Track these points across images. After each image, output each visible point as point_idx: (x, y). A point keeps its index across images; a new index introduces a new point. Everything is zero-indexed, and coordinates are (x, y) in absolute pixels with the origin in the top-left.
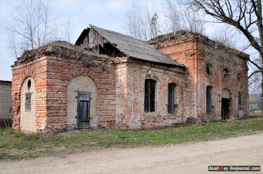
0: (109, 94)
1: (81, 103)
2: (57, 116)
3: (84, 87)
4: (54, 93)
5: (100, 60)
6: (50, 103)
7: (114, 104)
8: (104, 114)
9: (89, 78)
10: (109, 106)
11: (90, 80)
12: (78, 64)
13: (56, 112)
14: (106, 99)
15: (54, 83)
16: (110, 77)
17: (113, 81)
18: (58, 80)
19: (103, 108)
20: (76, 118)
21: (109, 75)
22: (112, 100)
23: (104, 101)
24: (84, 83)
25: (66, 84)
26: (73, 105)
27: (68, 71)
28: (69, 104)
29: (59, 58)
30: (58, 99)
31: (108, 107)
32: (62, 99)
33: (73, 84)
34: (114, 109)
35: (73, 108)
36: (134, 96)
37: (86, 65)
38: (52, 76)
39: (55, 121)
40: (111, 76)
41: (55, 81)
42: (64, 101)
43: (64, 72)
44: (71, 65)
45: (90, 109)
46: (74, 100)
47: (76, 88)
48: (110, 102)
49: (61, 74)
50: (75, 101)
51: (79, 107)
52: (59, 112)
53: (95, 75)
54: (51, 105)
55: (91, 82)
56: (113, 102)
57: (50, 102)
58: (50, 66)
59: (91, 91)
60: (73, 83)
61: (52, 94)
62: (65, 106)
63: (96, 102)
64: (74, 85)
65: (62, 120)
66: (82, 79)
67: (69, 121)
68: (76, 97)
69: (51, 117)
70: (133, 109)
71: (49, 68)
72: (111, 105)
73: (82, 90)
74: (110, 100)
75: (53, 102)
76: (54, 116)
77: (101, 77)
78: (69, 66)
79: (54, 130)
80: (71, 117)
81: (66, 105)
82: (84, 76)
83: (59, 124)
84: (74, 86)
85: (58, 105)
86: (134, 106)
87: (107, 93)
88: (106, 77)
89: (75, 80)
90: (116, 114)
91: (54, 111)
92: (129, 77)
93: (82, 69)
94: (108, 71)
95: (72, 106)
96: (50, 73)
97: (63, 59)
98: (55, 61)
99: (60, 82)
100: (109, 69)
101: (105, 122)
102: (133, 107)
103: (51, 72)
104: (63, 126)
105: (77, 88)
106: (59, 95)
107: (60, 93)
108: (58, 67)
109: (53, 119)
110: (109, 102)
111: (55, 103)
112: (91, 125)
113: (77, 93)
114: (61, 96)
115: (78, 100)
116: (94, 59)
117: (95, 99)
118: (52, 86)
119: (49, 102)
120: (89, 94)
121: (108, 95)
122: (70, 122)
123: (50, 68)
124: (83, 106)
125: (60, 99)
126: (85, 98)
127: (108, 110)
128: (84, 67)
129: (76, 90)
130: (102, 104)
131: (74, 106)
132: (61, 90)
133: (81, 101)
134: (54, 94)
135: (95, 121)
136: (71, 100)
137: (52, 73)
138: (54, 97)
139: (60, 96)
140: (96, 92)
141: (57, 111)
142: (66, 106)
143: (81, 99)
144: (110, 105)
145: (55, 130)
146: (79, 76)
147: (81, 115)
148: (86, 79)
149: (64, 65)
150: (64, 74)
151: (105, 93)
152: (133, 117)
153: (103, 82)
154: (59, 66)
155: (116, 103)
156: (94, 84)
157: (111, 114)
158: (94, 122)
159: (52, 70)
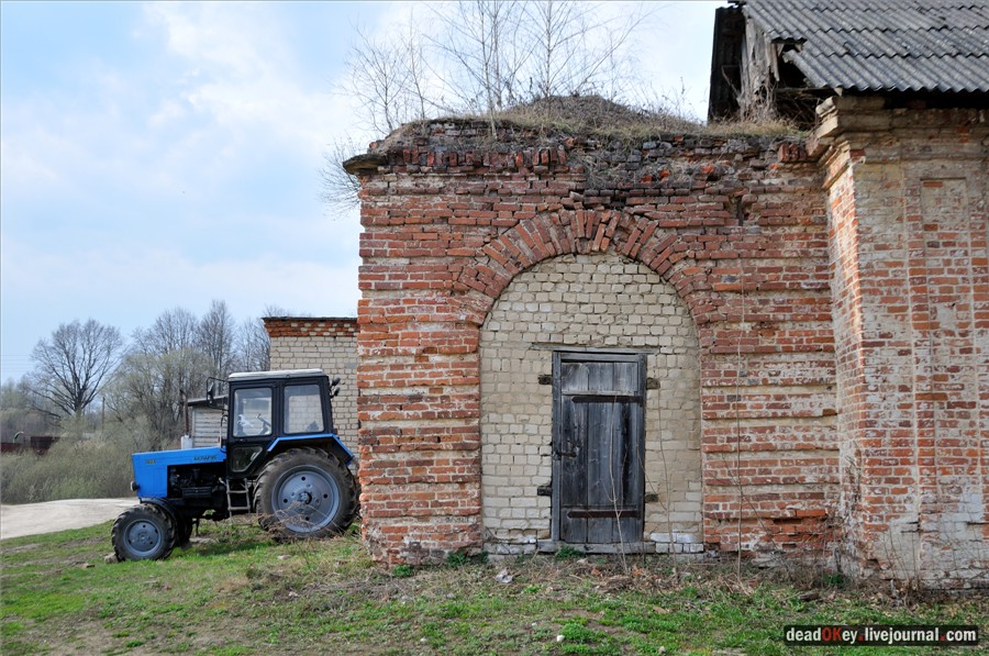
0: (776, 352)
1: (579, 412)
2: (419, 481)
3: (594, 319)
4: (401, 360)
5: (714, 151)
6: (377, 413)
7: (819, 412)
8: (740, 473)
9: (632, 268)
10: (785, 422)
11: (636, 278)
12: (545, 195)
13: (410, 463)
14: (754, 385)
15: (402, 310)
16: (783, 245)
17: (809, 266)
18: (425, 293)
19: (733, 435)
20: (542, 492)
21: (779, 231)
22: (807, 385)
23: (742, 392)
24: (597, 298)
25: (473, 310)
26: (524, 422)
27: (487, 240)
28: (493, 417)
29: (428, 181)
30: (425, 391)
31: (772, 429)
32: (447, 391)
33: (519, 307)
34: (819, 444)
35: (522, 439)
36: (922, 353)
37: (599, 195)
38: (391, 277)
39: (406, 506)
40: (790, 237)
41: (406, 301)
42: (457, 402)
43: (458, 251)
44: (505, 208)
45: (648, 445)
46: (528, 394)
47: (547, 329)
48: (789, 401)
49: (443, 262)
50: (534, 400)
51: (568, 431)
52: (430, 463)
53: (668, 243)
54: (385, 425)
55: (645, 288)
56: (814, 399)
57: (378, 407)
58: (378, 225)
59: (652, 341)
60: (520, 300)
61: (387, 371)
62: (462, 430)
63: (690, 405)
64: (526, 311)
65: (448, 504)
66: (584, 278)
67: (499, 509)
68: (544, 380)
69: (383, 487)
70: (922, 443)
71: (373, 240)
72: (796, 417)
73: (583, 338)
74: (787, 384)
75: (393, 407)
76: (399, 482)
77: (716, 253)
78: (493, 214)
79: (398, 556)
80: (512, 491)
81: (475, 422)
82: (596, 259)
83: (433, 523)
84: (526, 317)
85: (426, 424)
86: (921, 425)
87: (766, 342)
88: (752, 247)
89: (535, 286)
90: (840, 476)
91: (401, 457)
92: (875, 229)
93: (578, 216)
94: (765, 212)
95: (514, 428)
96: (380, 262)
97: (452, 180)
98: (406, 199)
99: (434, 302)
100: (776, 200)
101: (747, 525)
102: (915, 428)
103: (381, 254)
104: (452, 535)
105: (548, 327)
106: (428, 371)
107: (435, 358)
108: (427, 228)
109: (396, 496)
110: (779, 397)
111: (405, 413)
112: (654, 537)
113: (547, 355)
114: (440, 374)
115: (556, 394)
116: (672, 156)
117: (682, 386)
118: (390, 326)
119: (370, 408)
120: (632, 358)
121: (776, 357)
122: (505, 513)
123: (378, 236)
124: (594, 427)
125: (441, 390)
126: (609, 383)
127: (771, 449)
128: (586, 207)
129: (543, 338)
130: (721, 413)
131: (532, 429)
132: (442, 342)
133: (578, 399)
134: (400, 367)
135: (688, 517)
136: (508, 398)
137: (393, 261)
138: (400, 385)
139: (433, 375)
140: (691, 344)
141: (418, 456)
142: (478, 430)
143: (578, 387)
144: (784, 417)
145: (405, 554)
146: (559, 259)
147: (582, 477)
148: (611, 270)
149: (459, 212)
150: (459, 258)
151: (751, 348)
152: (918, 498)
153: (733, 279)
154: (433, 222)
155: (837, 402)
156: (666, 299)
157: (798, 471)
158: (674, 517)
159: (391, 245)
